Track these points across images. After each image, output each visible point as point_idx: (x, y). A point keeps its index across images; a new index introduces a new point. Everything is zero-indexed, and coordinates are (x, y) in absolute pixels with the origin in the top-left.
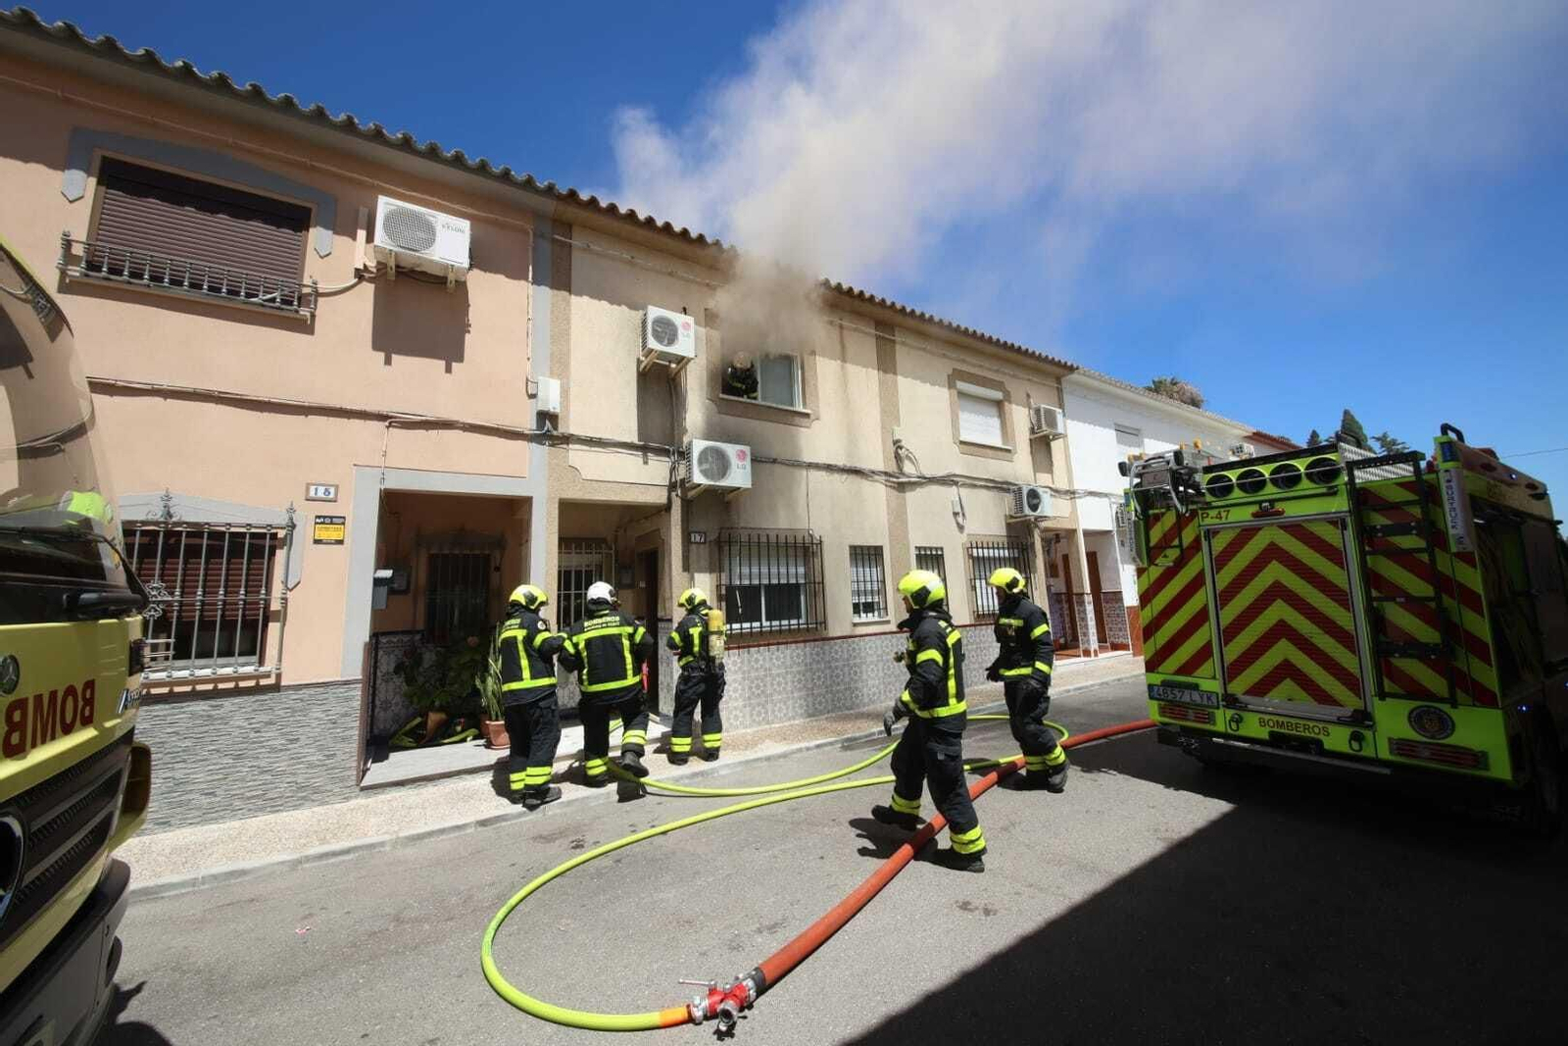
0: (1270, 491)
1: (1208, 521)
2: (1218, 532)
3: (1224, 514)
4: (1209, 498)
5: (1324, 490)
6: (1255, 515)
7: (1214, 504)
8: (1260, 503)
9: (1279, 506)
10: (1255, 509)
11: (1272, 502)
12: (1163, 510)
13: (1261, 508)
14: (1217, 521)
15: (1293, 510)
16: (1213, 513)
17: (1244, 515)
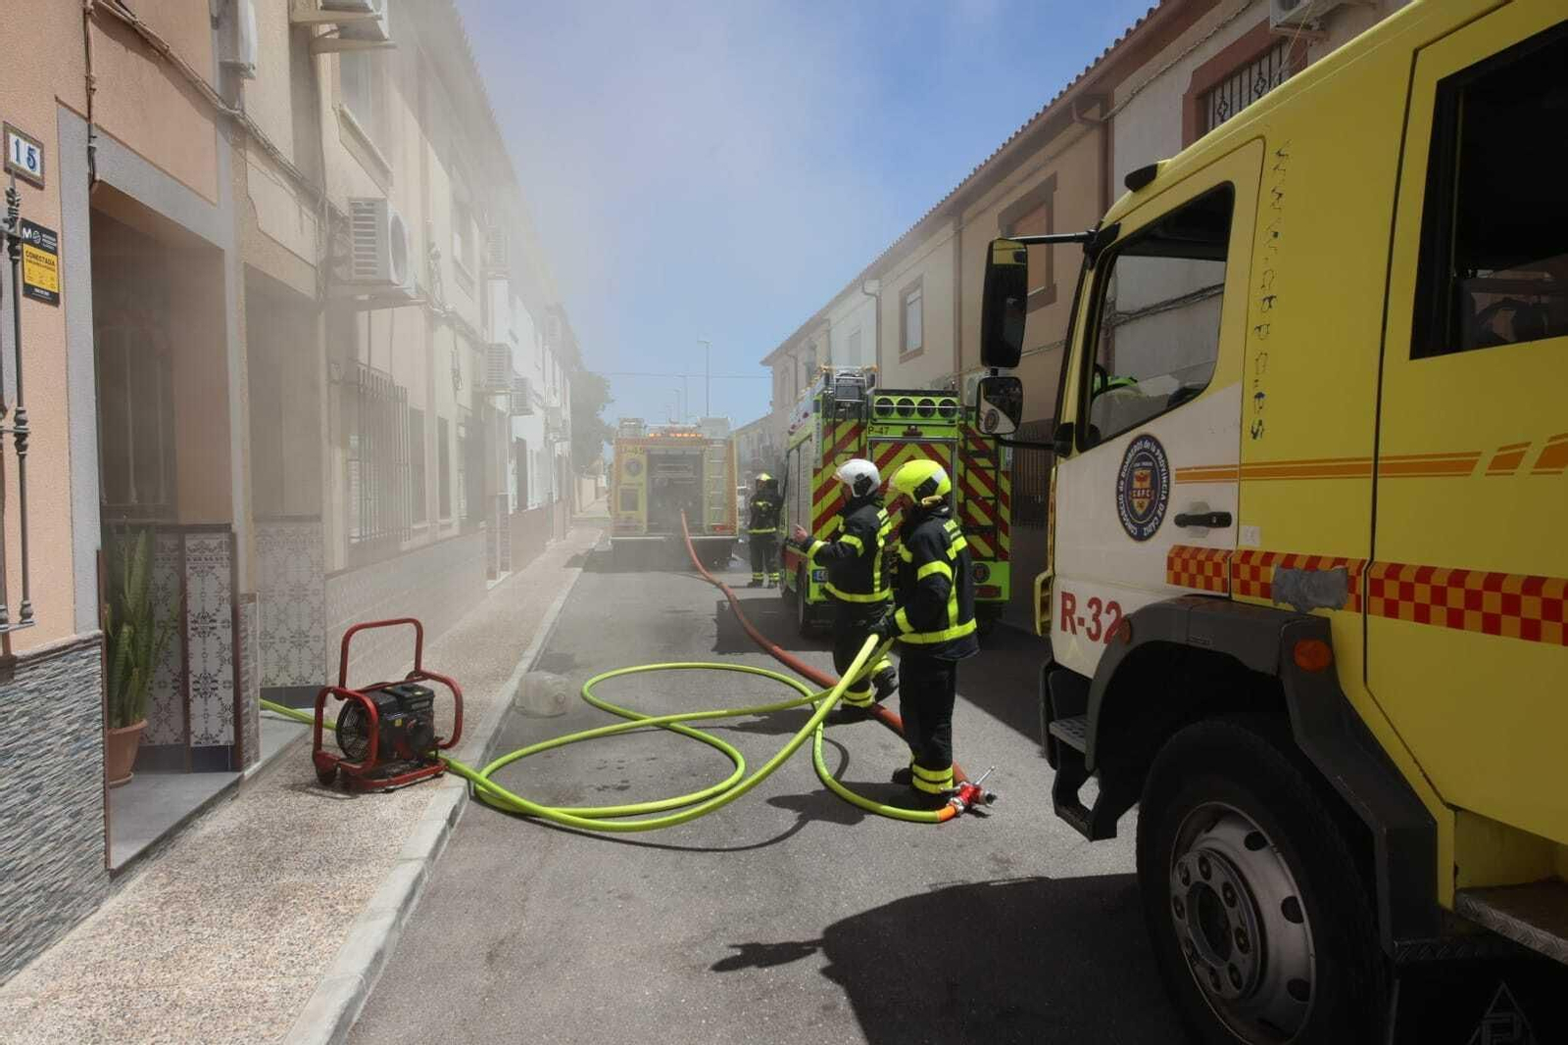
0: (916, 415)
1: (872, 434)
2: (878, 444)
3: (884, 430)
4: (876, 416)
5: (946, 423)
6: (905, 434)
7: (879, 421)
8: (909, 425)
9: (920, 429)
10: (905, 429)
11: (916, 425)
12: (841, 420)
13: (909, 428)
14: (879, 435)
15: (929, 434)
16: (877, 428)
17: (896, 433)
